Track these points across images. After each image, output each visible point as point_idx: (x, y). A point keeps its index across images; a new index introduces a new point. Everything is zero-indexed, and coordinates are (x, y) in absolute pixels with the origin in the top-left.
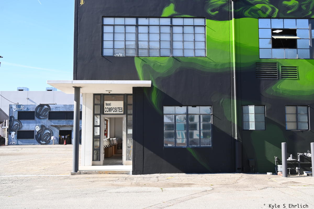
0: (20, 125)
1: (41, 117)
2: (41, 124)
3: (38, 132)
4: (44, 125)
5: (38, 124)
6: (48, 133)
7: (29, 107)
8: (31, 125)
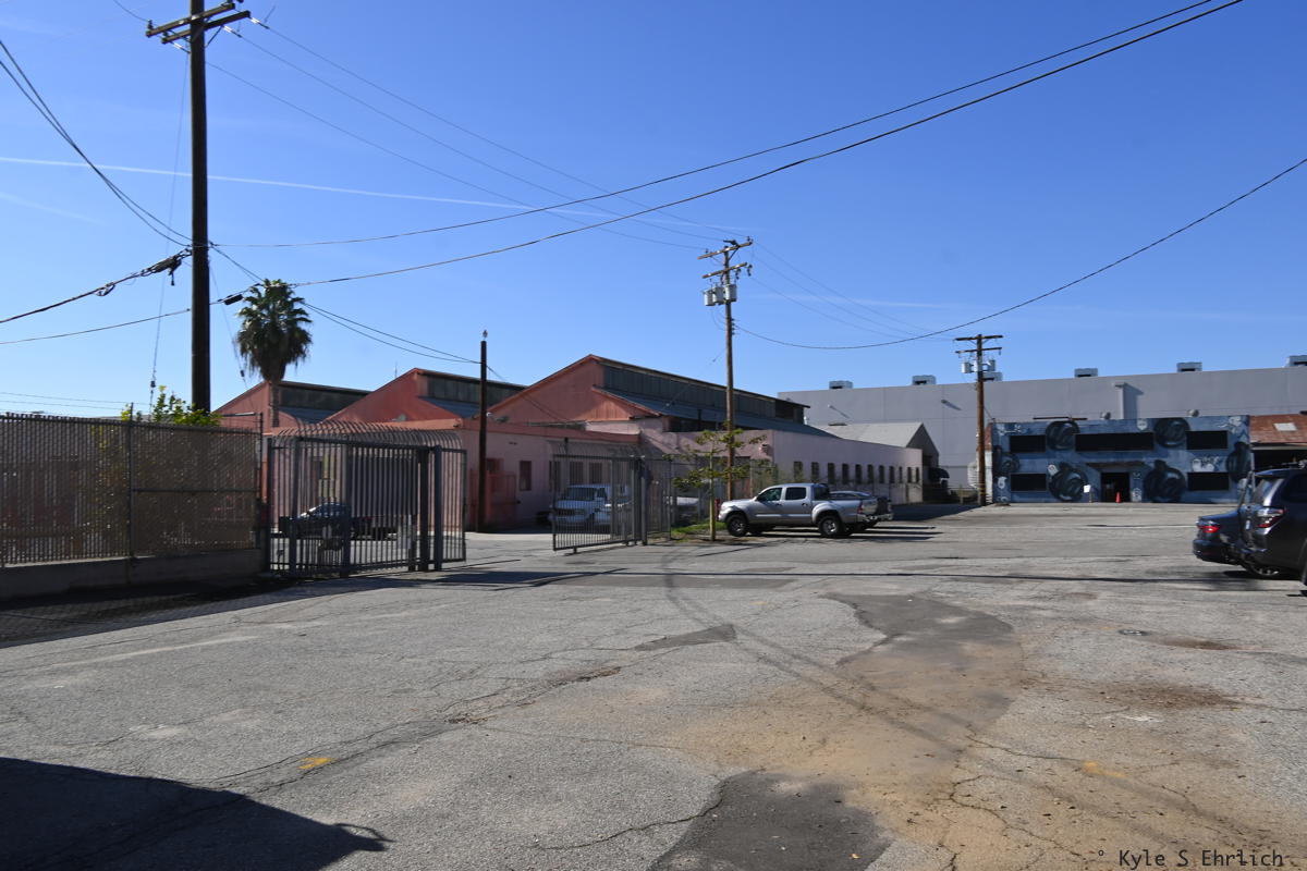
0: (1015, 465)
1: (1059, 447)
2: (1058, 460)
3: (1053, 477)
4: (1065, 461)
5: (1052, 460)
6: (1076, 478)
7: (1033, 428)
8: (1038, 461)
